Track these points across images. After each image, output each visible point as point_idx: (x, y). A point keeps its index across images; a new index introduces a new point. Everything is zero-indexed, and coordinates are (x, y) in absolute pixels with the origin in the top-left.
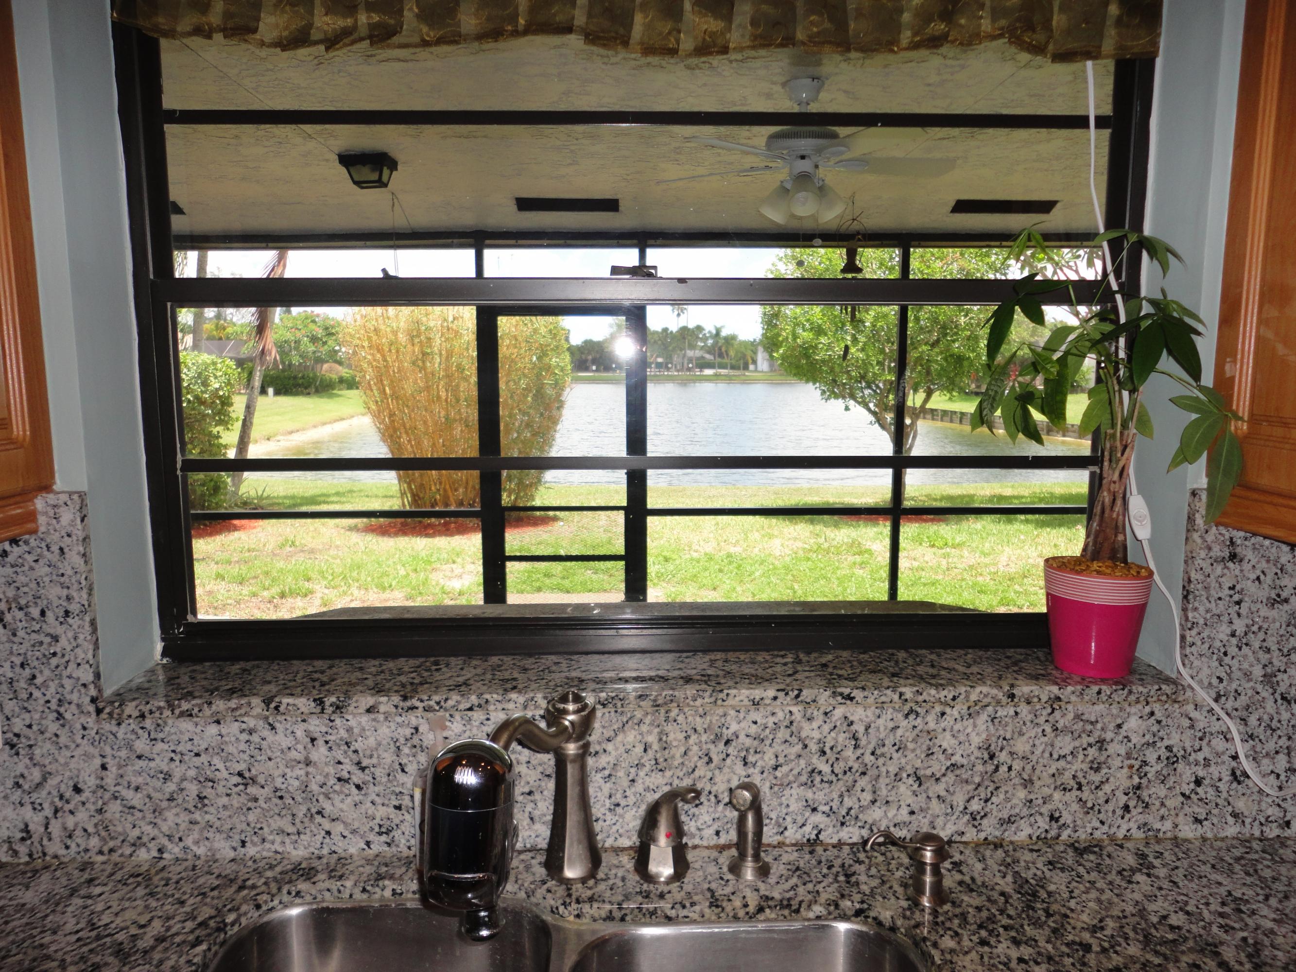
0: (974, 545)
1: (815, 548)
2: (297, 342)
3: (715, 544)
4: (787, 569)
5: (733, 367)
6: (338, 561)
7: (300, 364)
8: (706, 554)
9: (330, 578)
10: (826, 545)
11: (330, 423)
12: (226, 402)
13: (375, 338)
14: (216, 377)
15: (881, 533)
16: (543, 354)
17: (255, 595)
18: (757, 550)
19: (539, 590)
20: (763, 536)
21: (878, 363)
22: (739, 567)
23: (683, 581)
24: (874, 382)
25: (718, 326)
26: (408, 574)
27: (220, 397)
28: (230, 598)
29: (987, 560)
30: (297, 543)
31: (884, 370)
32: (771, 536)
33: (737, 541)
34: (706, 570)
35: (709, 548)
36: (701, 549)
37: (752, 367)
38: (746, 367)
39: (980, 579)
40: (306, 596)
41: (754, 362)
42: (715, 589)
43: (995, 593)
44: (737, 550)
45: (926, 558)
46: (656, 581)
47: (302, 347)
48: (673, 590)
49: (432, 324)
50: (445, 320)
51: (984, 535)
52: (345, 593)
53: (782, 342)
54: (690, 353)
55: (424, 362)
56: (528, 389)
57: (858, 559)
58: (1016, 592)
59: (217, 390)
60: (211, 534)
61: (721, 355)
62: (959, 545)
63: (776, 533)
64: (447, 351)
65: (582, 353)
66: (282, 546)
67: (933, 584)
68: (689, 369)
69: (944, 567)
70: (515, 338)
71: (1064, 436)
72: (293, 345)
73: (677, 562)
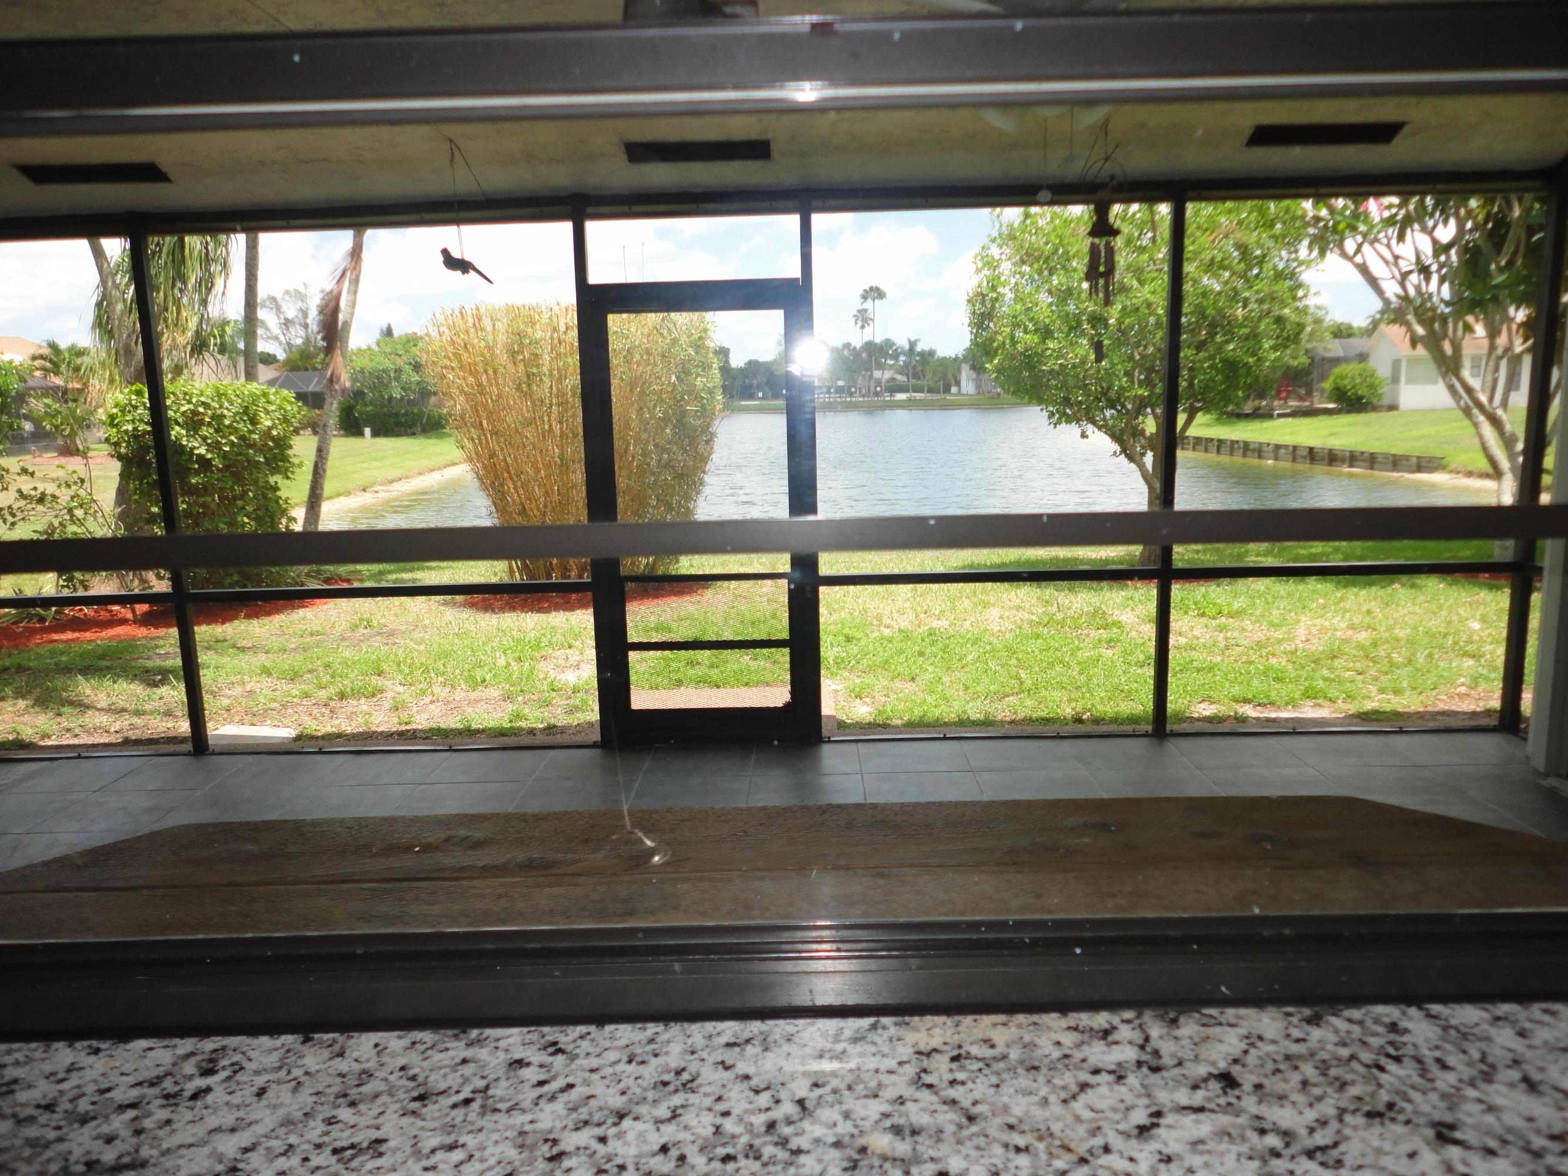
0: (1258, 612)
1: (1046, 619)
2: (399, 371)
3: (912, 616)
4: (1011, 650)
5: (931, 391)
6: (422, 648)
7: (402, 397)
8: (900, 631)
9: (407, 671)
10: (1059, 616)
11: (439, 469)
12: (282, 444)
13: (465, 356)
14: (267, 412)
15: (1131, 598)
16: (684, 372)
17: (307, 695)
18: (968, 623)
19: (679, 683)
20: (976, 605)
21: (1126, 374)
22: (944, 649)
23: (871, 669)
24: (1119, 399)
25: (912, 339)
26: (508, 664)
27: (273, 439)
28: (275, 701)
29: (1278, 635)
30: (375, 623)
31: (1132, 382)
32: (986, 605)
33: (942, 612)
34: (901, 652)
35: (904, 624)
36: (894, 624)
37: (954, 390)
38: (947, 390)
39: (1273, 661)
40: (373, 695)
41: (958, 383)
42: (913, 679)
43: (1296, 680)
44: (943, 623)
45: (1196, 632)
46: (834, 670)
47: (404, 377)
48: (858, 681)
49: (539, 334)
50: (555, 330)
51: (1270, 599)
52: (423, 692)
53: (997, 350)
54: (877, 374)
55: (529, 386)
56: (665, 420)
57: (1103, 634)
58: (1325, 679)
59: (270, 428)
60: (269, 614)
61: (916, 376)
62: (1237, 612)
63: (992, 600)
64: (559, 371)
65: (746, 377)
66: (354, 628)
67: (1210, 669)
68: (877, 394)
69: (1222, 646)
70: (648, 352)
71: (1351, 466)
72: (392, 375)
73: (863, 643)
